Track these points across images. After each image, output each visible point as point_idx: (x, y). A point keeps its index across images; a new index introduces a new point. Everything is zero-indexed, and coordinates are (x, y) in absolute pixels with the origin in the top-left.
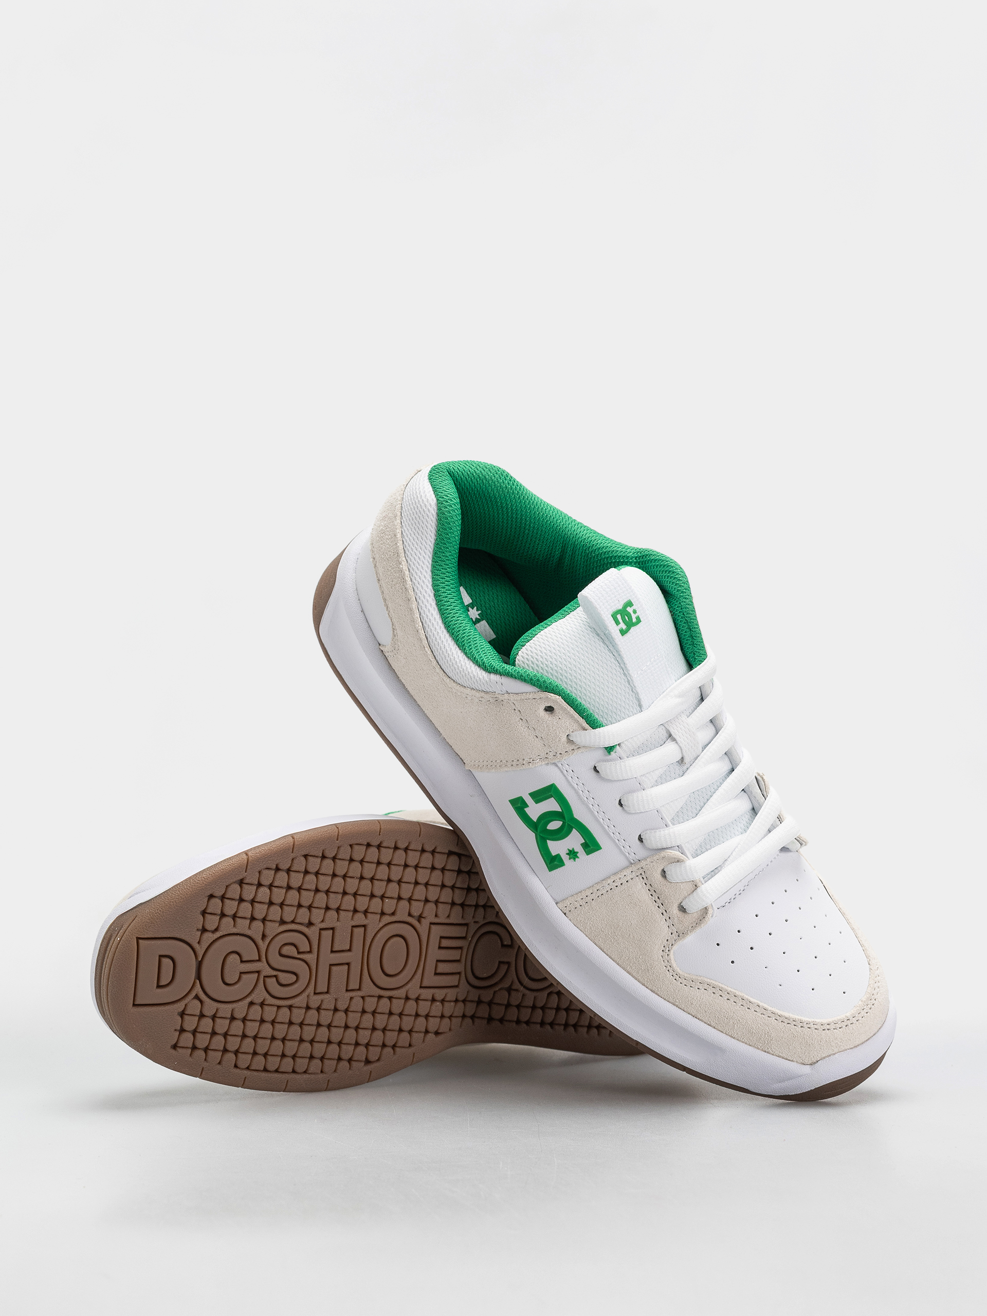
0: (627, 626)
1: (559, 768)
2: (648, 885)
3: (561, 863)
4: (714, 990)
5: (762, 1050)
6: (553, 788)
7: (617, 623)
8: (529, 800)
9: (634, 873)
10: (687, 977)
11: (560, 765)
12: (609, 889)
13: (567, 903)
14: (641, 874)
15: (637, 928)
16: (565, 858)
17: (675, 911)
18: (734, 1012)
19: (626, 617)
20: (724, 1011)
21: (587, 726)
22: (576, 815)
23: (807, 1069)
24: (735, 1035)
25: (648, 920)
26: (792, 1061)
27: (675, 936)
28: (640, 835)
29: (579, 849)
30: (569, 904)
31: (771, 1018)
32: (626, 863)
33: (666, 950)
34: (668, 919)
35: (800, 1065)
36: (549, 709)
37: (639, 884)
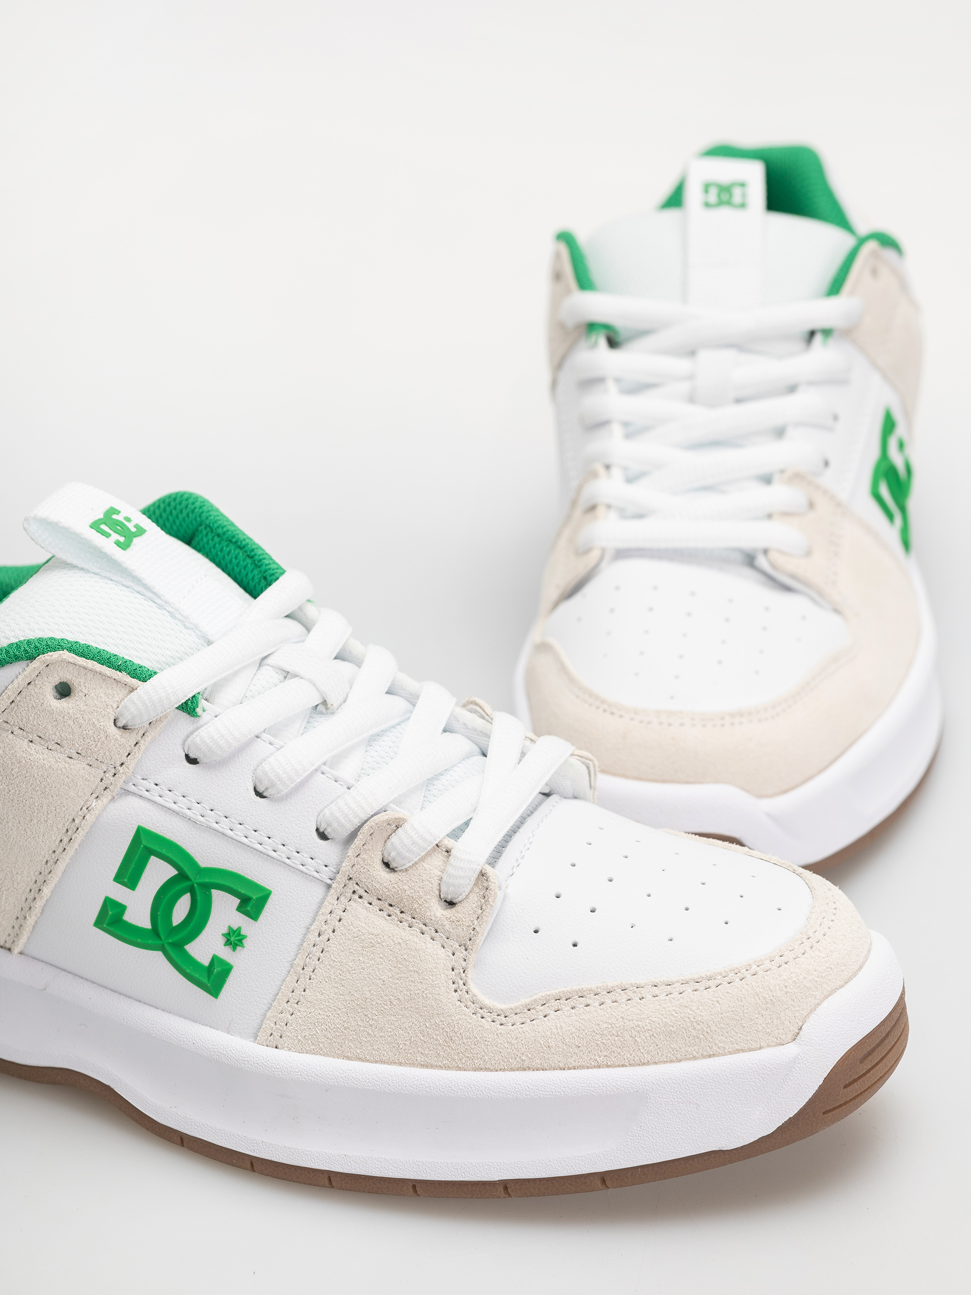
0: (125, 537)
1: (134, 794)
2: (375, 902)
3: (226, 970)
4: (571, 1003)
5: (704, 1057)
6: (141, 833)
7: (107, 535)
8: (120, 893)
9: (342, 898)
10: (516, 1008)
11: (133, 788)
12: (319, 954)
13: (269, 1024)
14: (354, 892)
15: (396, 981)
16: (225, 953)
17: (438, 911)
18: (622, 1018)
19: (119, 528)
20: (605, 1025)
21: (135, 681)
22: (204, 862)
23: (791, 1049)
24: (648, 1057)
25: (405, 956)
26: (760, 1048)
27: (461, 954)
28: (317, 830)
29: (239, 920)
30: (273, 1025)
31: (686, 993)
32: (320, 890)
33: (460, 985)
34: (434, 934)
35: (777, 1047)
36: (64, 691)
37: (358, 908)
